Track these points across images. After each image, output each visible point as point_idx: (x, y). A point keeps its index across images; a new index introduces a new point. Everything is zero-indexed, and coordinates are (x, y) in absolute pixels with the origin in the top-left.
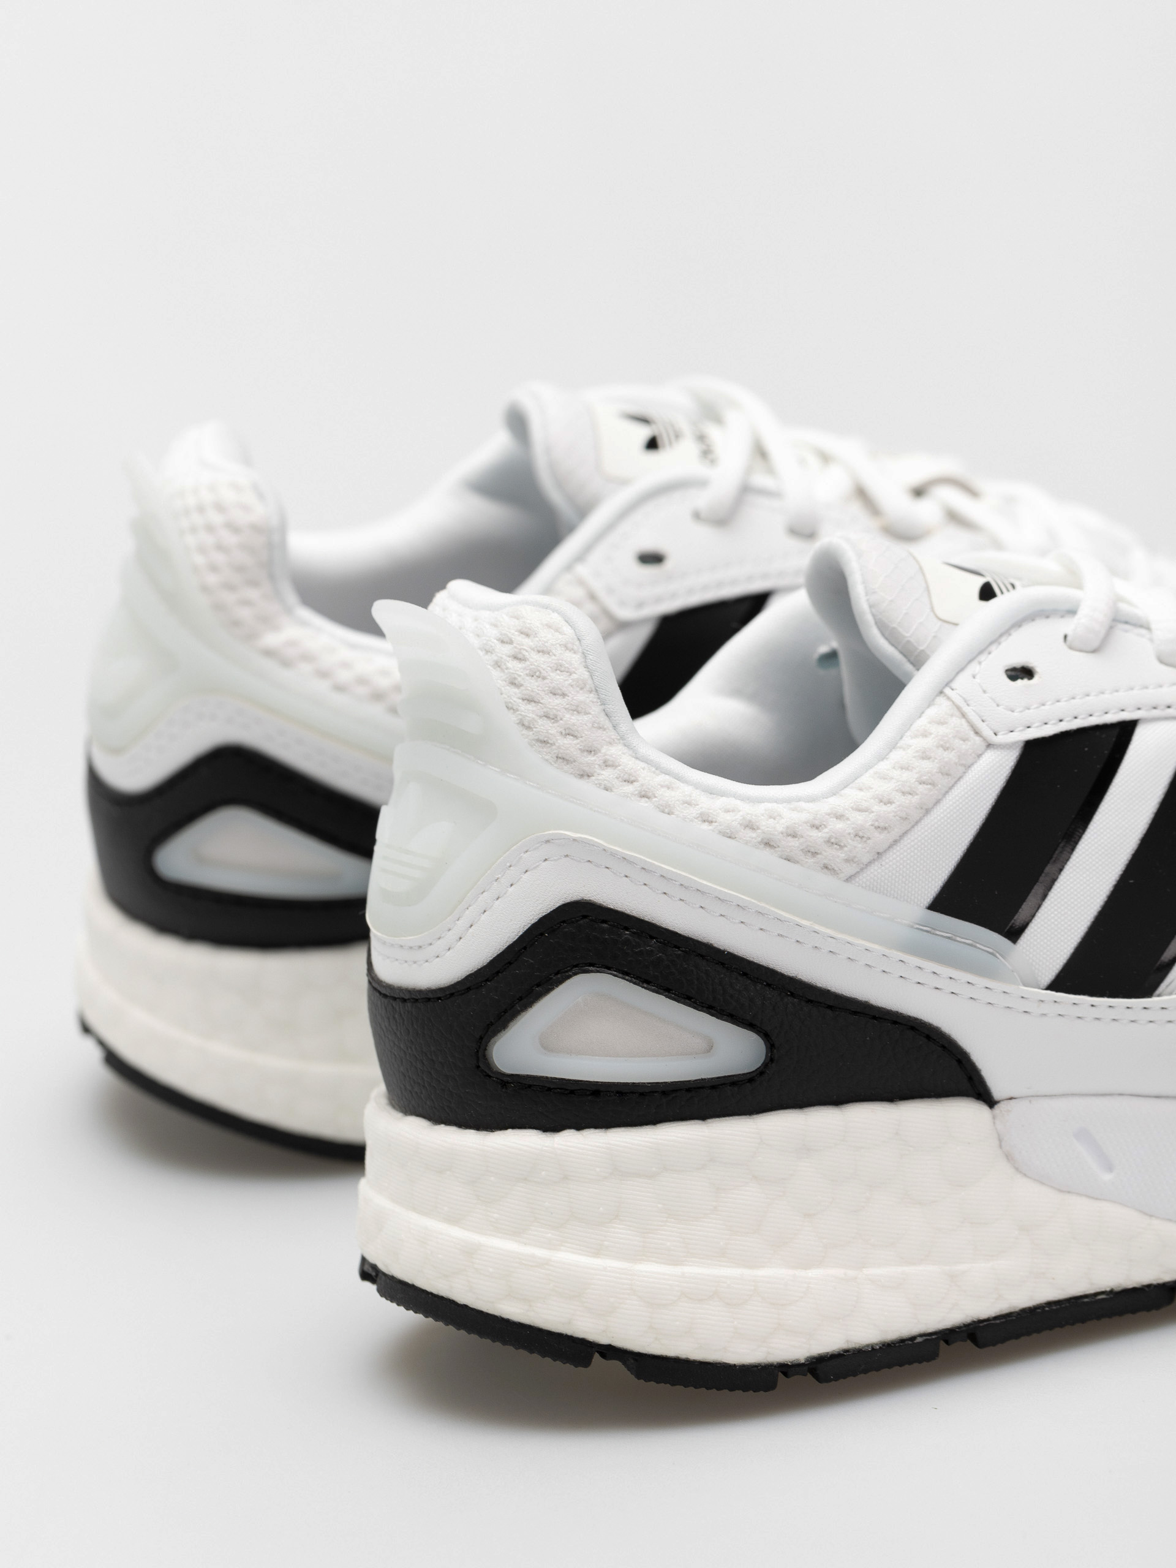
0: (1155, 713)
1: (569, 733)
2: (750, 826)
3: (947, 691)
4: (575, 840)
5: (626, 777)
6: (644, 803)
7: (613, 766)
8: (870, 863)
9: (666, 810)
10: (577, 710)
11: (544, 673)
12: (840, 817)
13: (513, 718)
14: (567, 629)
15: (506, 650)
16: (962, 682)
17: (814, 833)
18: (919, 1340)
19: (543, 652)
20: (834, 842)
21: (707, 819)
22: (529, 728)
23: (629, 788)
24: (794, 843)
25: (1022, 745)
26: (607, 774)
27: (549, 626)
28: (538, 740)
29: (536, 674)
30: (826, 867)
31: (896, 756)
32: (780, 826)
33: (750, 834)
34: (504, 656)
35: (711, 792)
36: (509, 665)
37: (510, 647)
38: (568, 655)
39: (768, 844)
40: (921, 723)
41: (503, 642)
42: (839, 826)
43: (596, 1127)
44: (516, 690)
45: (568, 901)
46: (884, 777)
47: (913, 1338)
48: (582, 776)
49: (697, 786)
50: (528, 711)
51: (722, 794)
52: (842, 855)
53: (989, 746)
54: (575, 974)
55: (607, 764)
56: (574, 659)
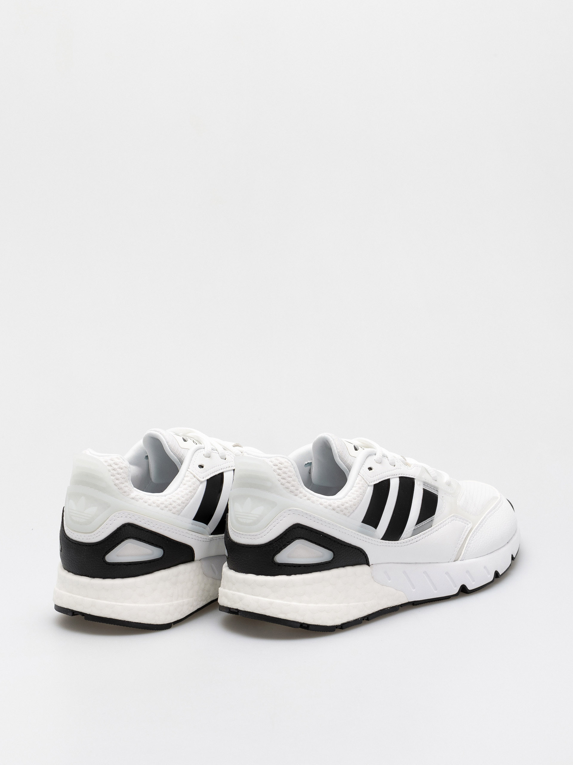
0: (393, 477)
1: (293, 486)
2: (330, 505)
3: (359, 473)
4: (296, 510)
5: (304, 495)
6: (309, 501)
7: (302, 493)
8: (352, 513)
9: (313, 502)
10: (294, 481)
11: (287, 473)
12: (347, 503)
13: (280, 483)
14: (290, 462)
15: (276, 467)
16: (361, 471)
17: (342, 507)
18: (359, 619)
19: (286, 468)
20: (346, 509)
21: (321, 504)
22: (283, 485)
23: (305, 498)
24: (338, 509)
25: (373, 485)
26: (300, 495)
27: (286, 462)
28: (286, 488)
29: (285, 473)
30: (344, 514)
31: (354, 489)
32: (336, 505)
33: (330, 507)
34: (276, 469)
35: (320, 498)
36: (277, 471)
37: (277, 467)
38: (291, 468)
39: (334, 509)
40: (357, 481)
41: (274, 465)
42: (347, 505)
43: (299, 574)
44: (280, 477)
45: (294, 523)
46: (353, 494)
47: (358, 619)
48: (295, 496)
49: (317, 497)
50: (283, 481)
51: (323, 498)
52: (347, 511)
53: (368, 486)
54: (296, 540)
55: (300, 493)
56: (292, 469)
